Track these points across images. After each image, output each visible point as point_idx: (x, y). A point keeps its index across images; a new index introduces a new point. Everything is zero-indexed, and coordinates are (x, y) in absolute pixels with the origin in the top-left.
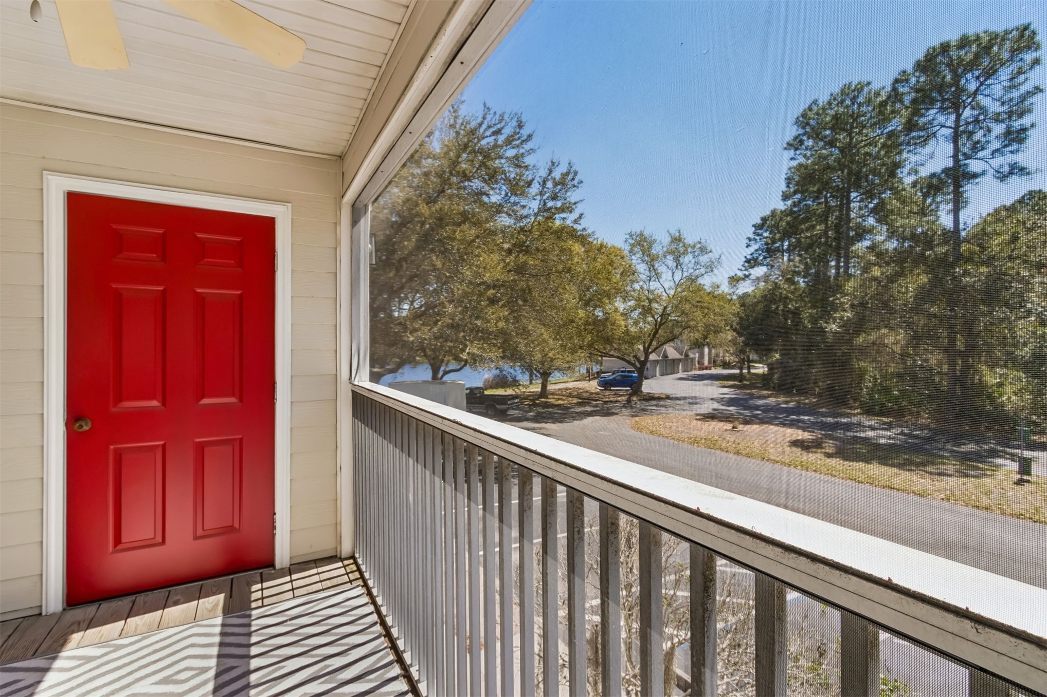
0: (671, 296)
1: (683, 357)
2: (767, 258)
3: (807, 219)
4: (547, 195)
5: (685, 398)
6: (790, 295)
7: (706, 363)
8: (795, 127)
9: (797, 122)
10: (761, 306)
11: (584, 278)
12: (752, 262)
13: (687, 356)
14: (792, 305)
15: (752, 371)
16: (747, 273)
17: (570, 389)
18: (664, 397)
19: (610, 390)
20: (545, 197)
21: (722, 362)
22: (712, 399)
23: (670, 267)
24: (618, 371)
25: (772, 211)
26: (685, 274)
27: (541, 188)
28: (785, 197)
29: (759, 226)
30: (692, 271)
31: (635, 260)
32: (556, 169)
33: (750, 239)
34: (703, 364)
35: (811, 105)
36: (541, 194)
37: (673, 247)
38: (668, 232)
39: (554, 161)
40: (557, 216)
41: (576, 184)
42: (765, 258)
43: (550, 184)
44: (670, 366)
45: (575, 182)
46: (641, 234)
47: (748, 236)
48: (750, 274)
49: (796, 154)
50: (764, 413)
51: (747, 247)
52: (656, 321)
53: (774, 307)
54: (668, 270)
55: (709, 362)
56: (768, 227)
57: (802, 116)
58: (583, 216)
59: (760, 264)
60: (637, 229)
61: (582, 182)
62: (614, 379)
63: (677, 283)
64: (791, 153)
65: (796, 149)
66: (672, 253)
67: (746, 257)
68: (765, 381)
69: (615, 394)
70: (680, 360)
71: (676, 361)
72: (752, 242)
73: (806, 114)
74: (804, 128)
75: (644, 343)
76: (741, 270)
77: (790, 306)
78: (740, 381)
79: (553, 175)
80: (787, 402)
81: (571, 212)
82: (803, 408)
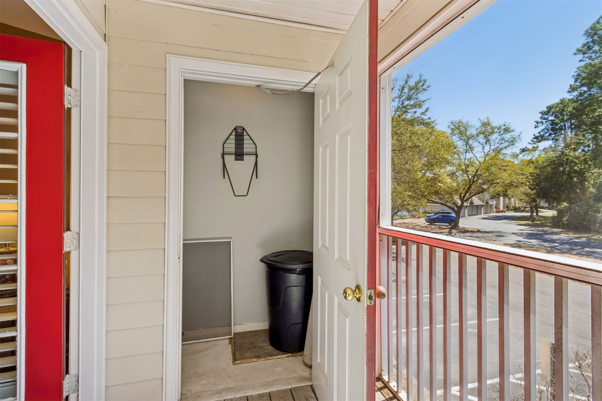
0: (482, 163)
1: (484, 204)
2: (552, 134)
3: (590, 105)
4: (404, 97)
5: (492, 232)
6: (575, 160)
7: (501, 208)
8: (585, 37)
9: (587, 34)
10: (549, 169)
11: (430, 151)
12: (539, 138)
13: (487, 203)
14: (578, 167)
15: (539, 214)
16: (535, 146)
17: (407, 223)
18: (476, 230)
19: (434, 225)
20: (402, 99)
21: (513, 207)
22: (513, 233)
23: (481, 143)
24: (438, 213)
25: (561, 100)
26: (492, 147)
27: (400, 93)
28: (573, 89)
29: (545, 112)
30: (498, 145)
31: (455, 138)
32: (410, 80)
33: (538, 123)
34: (499, 209)
35: (599, 20)
36: (400, 97)
37: (483, 129)
38: (479, 119)
39: (409, 75)
40: (410, 111)
41: (425, 88)
42: (550, 135)
43: (406, 90)
44: (475, 210)
45: (425, 87)
46: (460, 122)
47: (536, 120)
48: (538, 147)
49: (584, 57)
50: (561, 245)
51: (535, 127)
52: (470, 180)
53: (561, 169)
54: (480, 145)
55: (504, 208)
56: (553, 113)
57: (591, 28)
58: (429, 110)
59: (546, 139)
60: (457, 119)
61: (430, 86)
62: (437, 218)
63: (486, 154)
64: (580, 56)
65: (584, 53)
66: (483, 133)
67: (534, 135)
68: (556, 222)
69: (439, 228)
70: (482, 206)
71: (479, 206)
72: (540, 124)
73: (595, 27)
74: (592, 37)
75: (461, 194)
76: (531, 144)
77: (576, 168)
78: (533, 221)
79: (409, 83)
80: (577, 238)
81: (420, 107)
82: (593, 242)
